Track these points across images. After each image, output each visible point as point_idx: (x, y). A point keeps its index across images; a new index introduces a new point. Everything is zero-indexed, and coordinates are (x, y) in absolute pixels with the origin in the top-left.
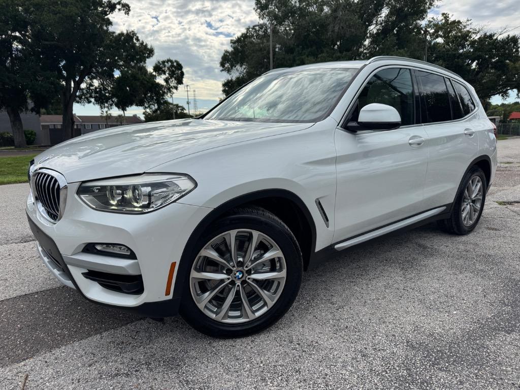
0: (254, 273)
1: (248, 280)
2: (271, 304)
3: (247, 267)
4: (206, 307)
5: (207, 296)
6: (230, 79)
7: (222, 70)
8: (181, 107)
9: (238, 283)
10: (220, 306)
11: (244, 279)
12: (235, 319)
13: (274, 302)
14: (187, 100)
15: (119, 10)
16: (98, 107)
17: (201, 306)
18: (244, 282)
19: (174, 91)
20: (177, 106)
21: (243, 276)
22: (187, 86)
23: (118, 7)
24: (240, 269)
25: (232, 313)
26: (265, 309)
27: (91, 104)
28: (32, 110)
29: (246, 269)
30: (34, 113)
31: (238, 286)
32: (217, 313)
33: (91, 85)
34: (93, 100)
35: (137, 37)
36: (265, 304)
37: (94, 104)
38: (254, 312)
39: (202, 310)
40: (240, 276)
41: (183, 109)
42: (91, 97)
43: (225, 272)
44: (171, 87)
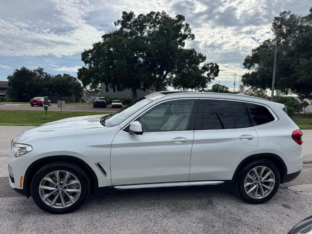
0: (68, 189)
1: (64, 191)
2: (74, 202)
3: (64, 186)
4: (46, 200)
5: (47, 195)
6: (247, 73)
7: (245, 68)
8: (226, 87)
9: (60, 192)
10: (52, 200)
11: (63, 190)
12: (58, 206)
13: (75, 202)
14: (234, 83)
15: (189, 38)
16: (173, 88)
17: (43, 199)
18: (63, 192)
19: (212, 80)
20: (224, 87)
21: (62, 190)
22: (235, 74)
23: (189, 36)
24: (61, 186)
25: (57, 204)
26: (71, 204)
27: (171, 87)
28: (143, 89)
29: (64, 187)
30: (143, 91)
31: (60, 193)
32: (50, 203)
33: (172, 77)
34: (172, 84)
35: (196, 52)
36: (72, 202)
37: (172, 87)
38: (66, 204)
39: (44, 201)
40: (61, 189)
41: (227, 88)
42: (171, 83)
43: (55, 187)
44: (211, 78)
